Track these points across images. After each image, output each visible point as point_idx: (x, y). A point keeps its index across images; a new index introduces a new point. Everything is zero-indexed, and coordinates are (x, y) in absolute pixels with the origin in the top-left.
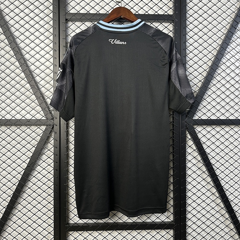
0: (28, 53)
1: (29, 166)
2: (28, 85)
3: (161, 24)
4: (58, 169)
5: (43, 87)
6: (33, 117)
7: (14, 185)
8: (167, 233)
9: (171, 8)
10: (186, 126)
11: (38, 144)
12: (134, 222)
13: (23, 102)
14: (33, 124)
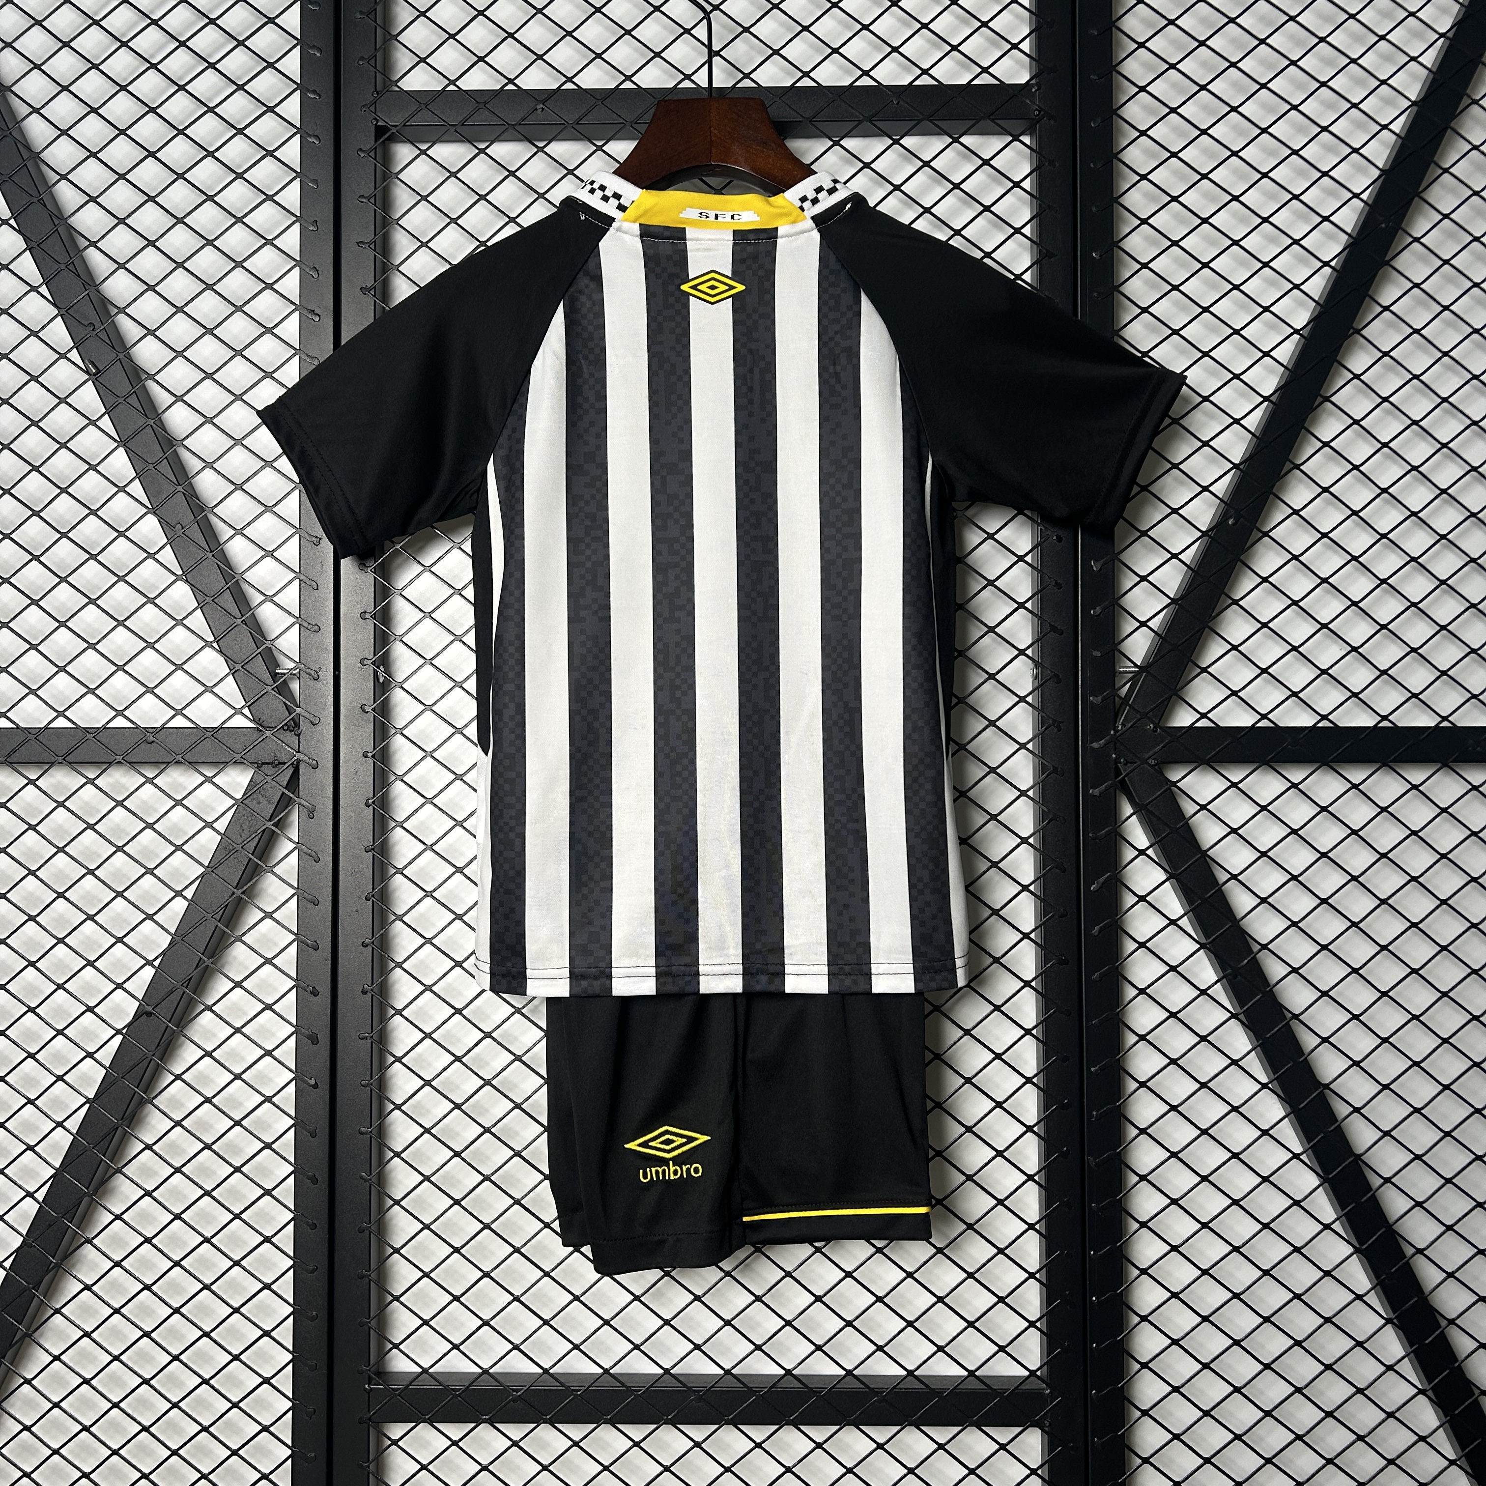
0: (151, 332)
1: (149, 1014)
2: (151, 521)
3: (956, 140)
4: (324, 1037)
5: (239, 532)
6: (179, 712)
7: (60, 1125)
8: (1003, 1447)
9: (1015, 46)
10: (1118, 773)
11: (202, 876)
12: (788, 1372)
13: (121, 623)
14: (179, 758)
